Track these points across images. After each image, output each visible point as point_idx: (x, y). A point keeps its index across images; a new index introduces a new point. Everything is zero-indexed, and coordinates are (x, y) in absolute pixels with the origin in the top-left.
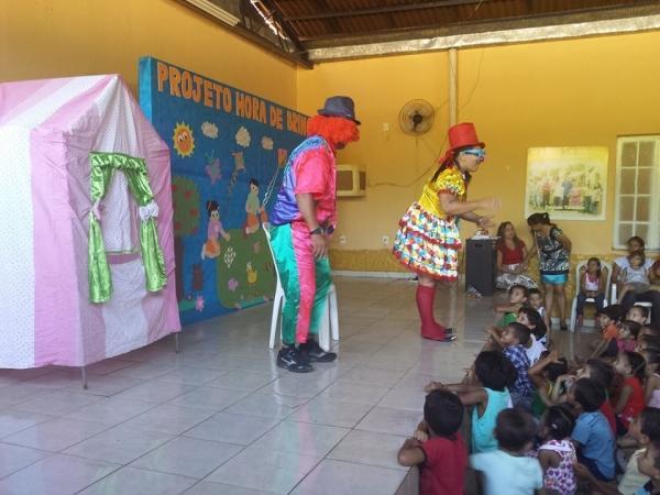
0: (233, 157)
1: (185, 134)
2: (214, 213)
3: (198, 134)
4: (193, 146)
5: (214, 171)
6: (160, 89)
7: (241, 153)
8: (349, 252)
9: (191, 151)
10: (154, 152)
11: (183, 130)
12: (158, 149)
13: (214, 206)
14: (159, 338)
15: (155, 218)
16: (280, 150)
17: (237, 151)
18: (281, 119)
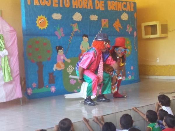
0: (72, 26)
1: (42, 20)
2: (60, 51)
3: (50, 19)
4: (47, 24)
5: (60, 33)
6: (29, 3)
7: (76, 24)
8: (160, 66)
9: (46, 26)
10: (7, 31)
11: (42, 18)
12: (9, 30)
13: (60, 48)
14: (12, 99)
15: (7, 55)
16: (103, 20)
17: (73, 23)
18: (103, 5)
